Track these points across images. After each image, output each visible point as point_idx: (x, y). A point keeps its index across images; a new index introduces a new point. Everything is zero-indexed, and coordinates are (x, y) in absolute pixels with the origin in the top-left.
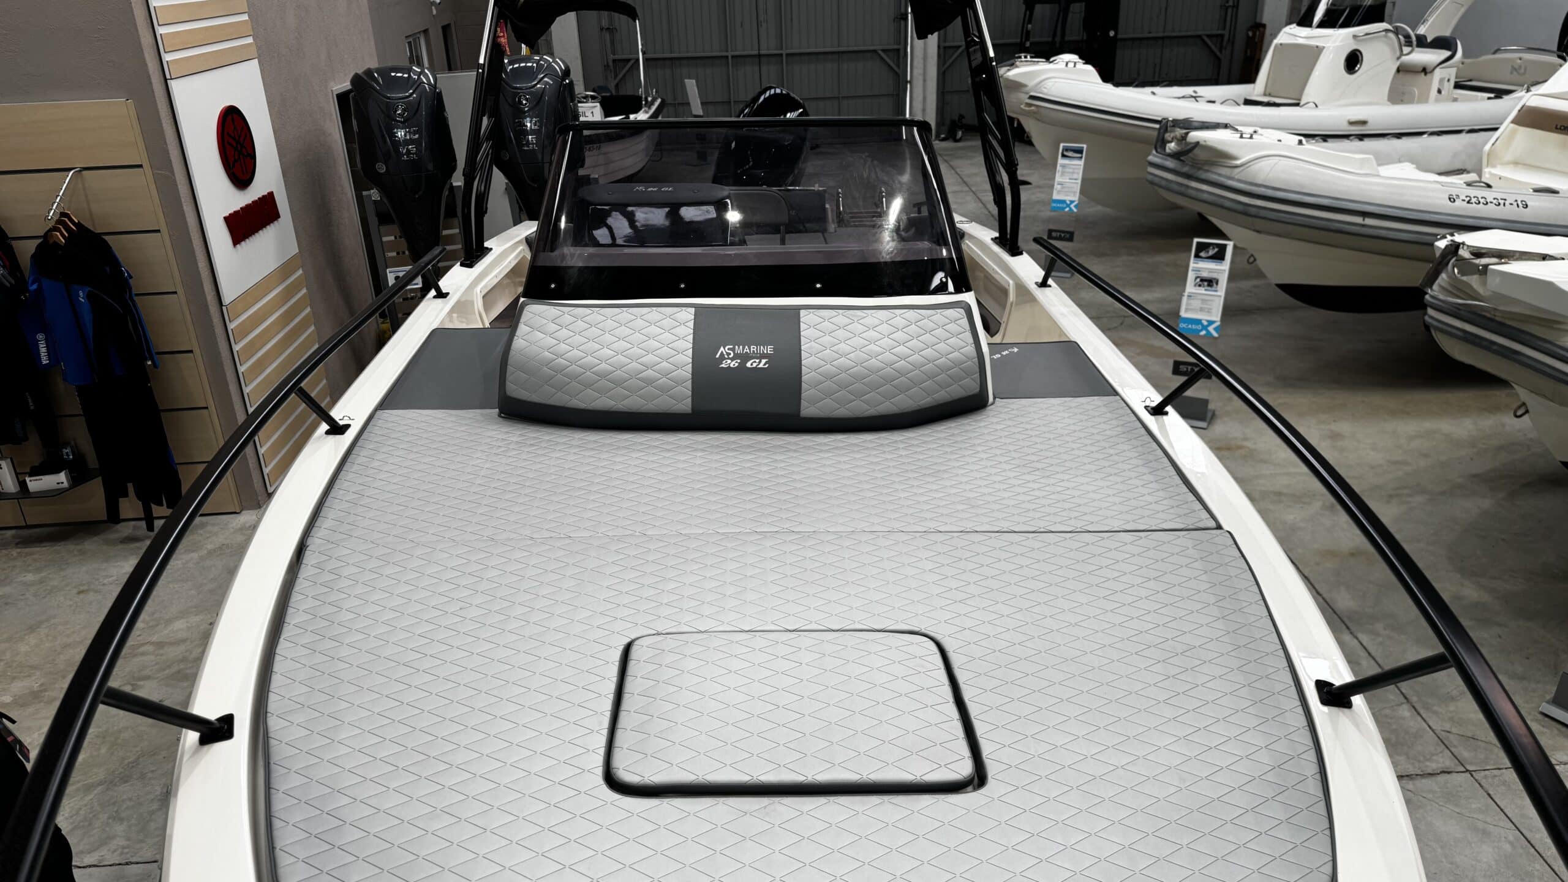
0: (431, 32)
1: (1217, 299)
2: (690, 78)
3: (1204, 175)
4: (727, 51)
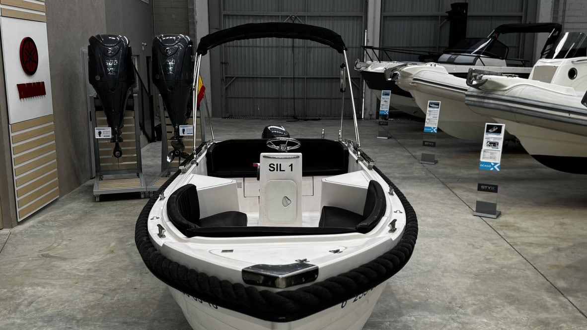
1: (498, 152)
3: (490, 96)
4: (279, 75)
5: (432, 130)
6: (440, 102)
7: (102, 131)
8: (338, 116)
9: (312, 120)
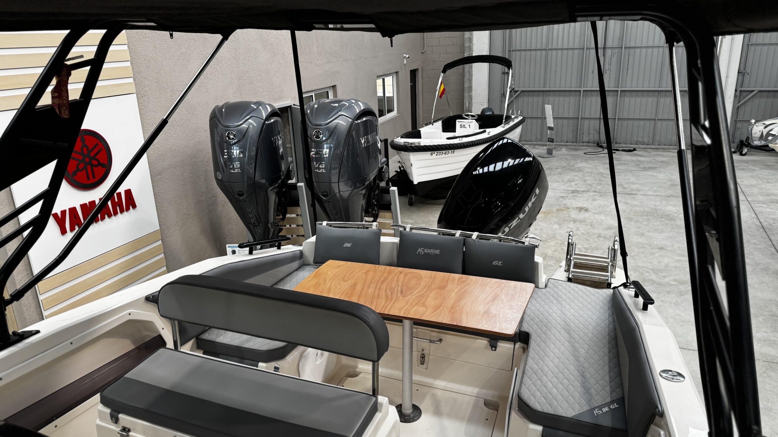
0: (400, 73)
2: (548, 104)
4: (581, 88)
7: (236, 249)
8: (665, 145)
9: (623, 150)
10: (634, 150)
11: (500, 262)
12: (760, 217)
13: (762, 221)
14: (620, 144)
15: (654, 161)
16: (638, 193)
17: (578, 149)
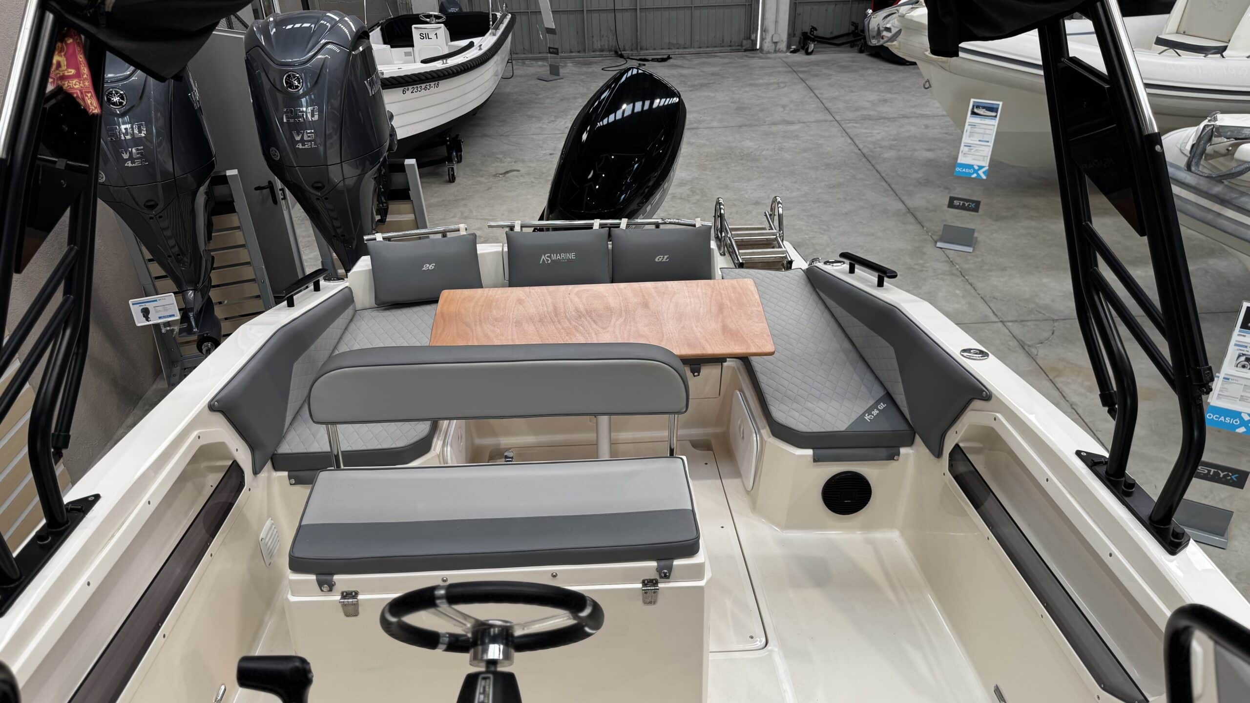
5: (976, 171)
6: (1001, 103)
7: (150, 306)
8: (708, 47)
9: (653, 60)
10: (669, 58)
11: (666, 257)
12: (857, 142)
13: (861, 146)
14: (647, 50)
15: (701, 73)
16: (701, 126)
17: (590, 63)
